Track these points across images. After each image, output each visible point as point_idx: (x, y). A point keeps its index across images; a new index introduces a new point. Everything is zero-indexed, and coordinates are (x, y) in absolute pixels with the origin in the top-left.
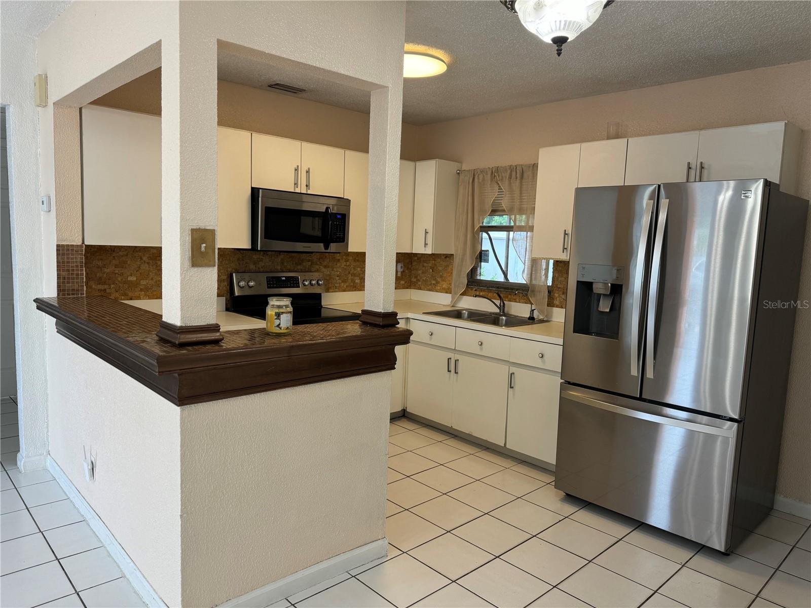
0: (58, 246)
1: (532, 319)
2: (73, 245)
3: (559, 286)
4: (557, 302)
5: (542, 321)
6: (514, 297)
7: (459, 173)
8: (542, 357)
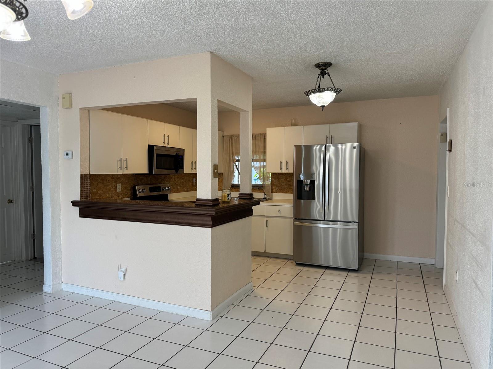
0: (81, 175)
1: (265, 198)
2: (86, 175)
3: (275, 184)
4: (274, 191)
5: (269, 199)
6: (255, 190)
7: (224, 136)
8: (280, 212)
